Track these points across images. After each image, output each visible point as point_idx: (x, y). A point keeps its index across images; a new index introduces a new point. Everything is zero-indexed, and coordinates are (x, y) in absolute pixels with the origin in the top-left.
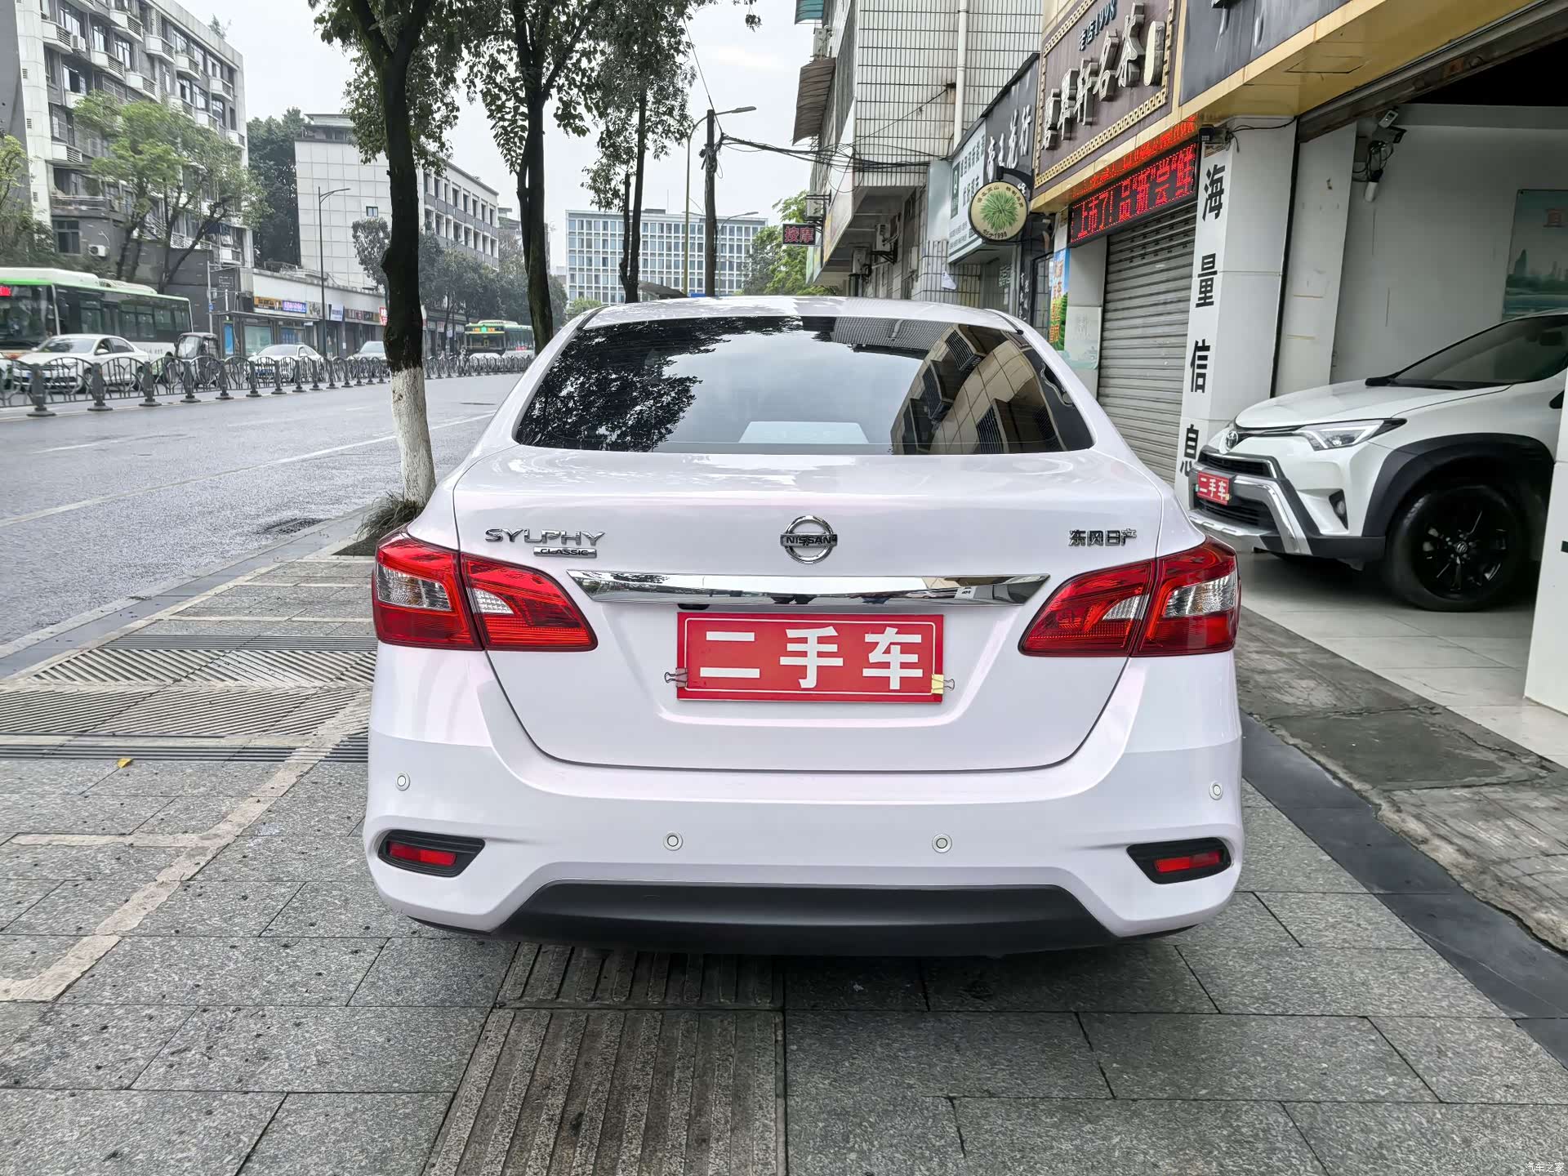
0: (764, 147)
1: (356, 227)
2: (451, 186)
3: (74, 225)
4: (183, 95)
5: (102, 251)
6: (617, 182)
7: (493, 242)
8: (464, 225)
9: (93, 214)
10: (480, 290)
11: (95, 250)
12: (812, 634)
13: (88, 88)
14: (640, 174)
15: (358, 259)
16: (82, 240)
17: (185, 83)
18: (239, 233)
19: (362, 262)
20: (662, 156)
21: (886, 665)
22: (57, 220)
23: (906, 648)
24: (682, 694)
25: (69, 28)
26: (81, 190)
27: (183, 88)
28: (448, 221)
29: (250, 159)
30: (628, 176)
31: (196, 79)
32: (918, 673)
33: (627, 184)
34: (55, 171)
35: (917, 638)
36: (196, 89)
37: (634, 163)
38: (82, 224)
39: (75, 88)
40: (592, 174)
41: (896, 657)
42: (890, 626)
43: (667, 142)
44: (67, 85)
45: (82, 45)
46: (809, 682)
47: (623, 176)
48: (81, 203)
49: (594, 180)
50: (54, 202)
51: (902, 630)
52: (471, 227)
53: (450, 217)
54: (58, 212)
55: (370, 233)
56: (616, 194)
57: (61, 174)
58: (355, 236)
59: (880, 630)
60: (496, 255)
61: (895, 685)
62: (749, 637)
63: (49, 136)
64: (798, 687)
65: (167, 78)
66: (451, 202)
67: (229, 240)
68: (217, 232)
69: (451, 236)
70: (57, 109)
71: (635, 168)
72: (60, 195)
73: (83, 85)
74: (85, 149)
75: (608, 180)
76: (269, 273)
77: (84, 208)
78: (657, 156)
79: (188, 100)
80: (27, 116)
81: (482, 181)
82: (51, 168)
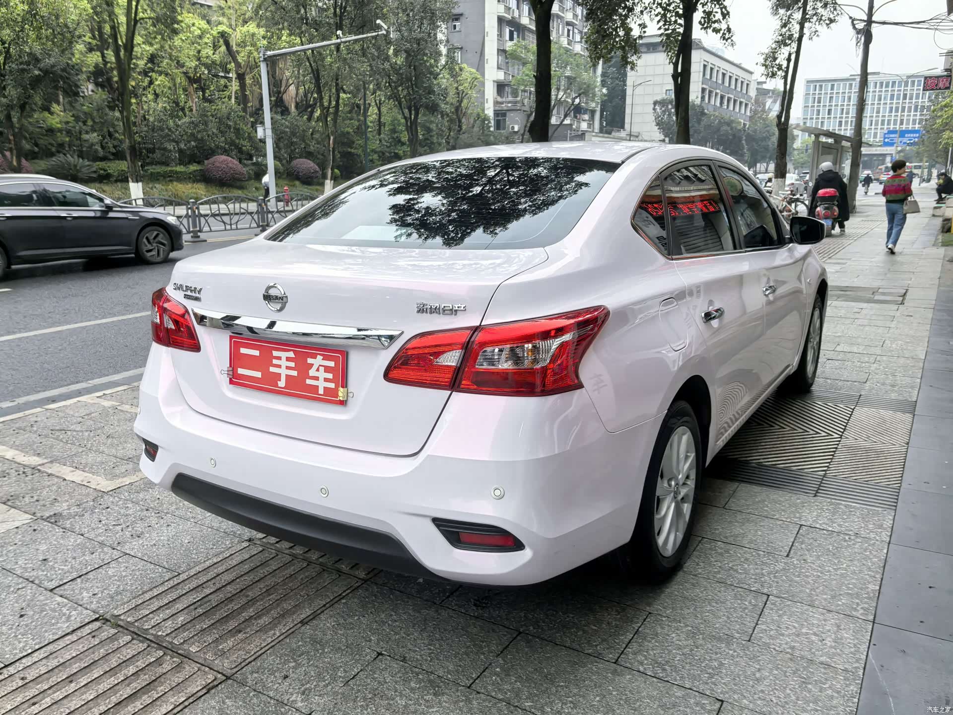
0: (884, 23)
1: (655, 103)
2: (722, 71)
3: (504, 115)
4: (568, 35)
5: (516, 129)
6: (781, 59)
7: (746, 105)
8: (727, 95)
9: (513, 108)
10: (731, 137)
11: (513, 128)
12: (284, 355)
13: (518, 37)
14: (798, 52)
15: (655, 123)
16: (508, 123)
17: (570, 28)
18: (593, 112)
19: (658, 124)
20: (814, 38)
21: (317, 378)
22: (497, 113)
23: (327, 369)
24: (231, 382)
25: (510, 6)
26: (510, 96)
27: (569, 31)
28: (716, 94)
29: (603, 68)
30: (790, 55)
31: (576, 25)
32: (332, 385)
33: (789, 60)
34: (498, 85)
35: (332, 364)
36: (576, 31)
37: (794, 45)
38: (508, 114)
39: (511, 39)
40: (764, 56)
41: (322, 374)
42: (320, 354)
43: (818, 27)
44: (507, 37)
45: (516, 14)
46: (282, 383)
47: (786, 55)
48: (509, 102)
49: (766, 60)
50: (496, 103)
51: (325, 358)
52: (732, 96)
53: (718, 91)
54: (497, 108)
55: (663, 106)
56: (780, 67)
57: (501, 87)
58: (654, 109)
59: (314, 356)
60: (748, 113)
61: (321, 391)
62: (256, 353)
63: (496, 67)
64: (277, 386)
65: (561, 26)
66: (720, 82)
67: (586, 117)
68: (580, 113)
69: (718, 104)
70: (502, 51)
71: (795, 49)
72: (499, 99)
73: (515, 36)
74: (513, 72)
75: (775, 59)
76: (606, 135)
77: (510, 105)
78: (811, 39)
79: (571, 38)
80: (486, 58)
81: (743, 66)
82: (496, 84)
